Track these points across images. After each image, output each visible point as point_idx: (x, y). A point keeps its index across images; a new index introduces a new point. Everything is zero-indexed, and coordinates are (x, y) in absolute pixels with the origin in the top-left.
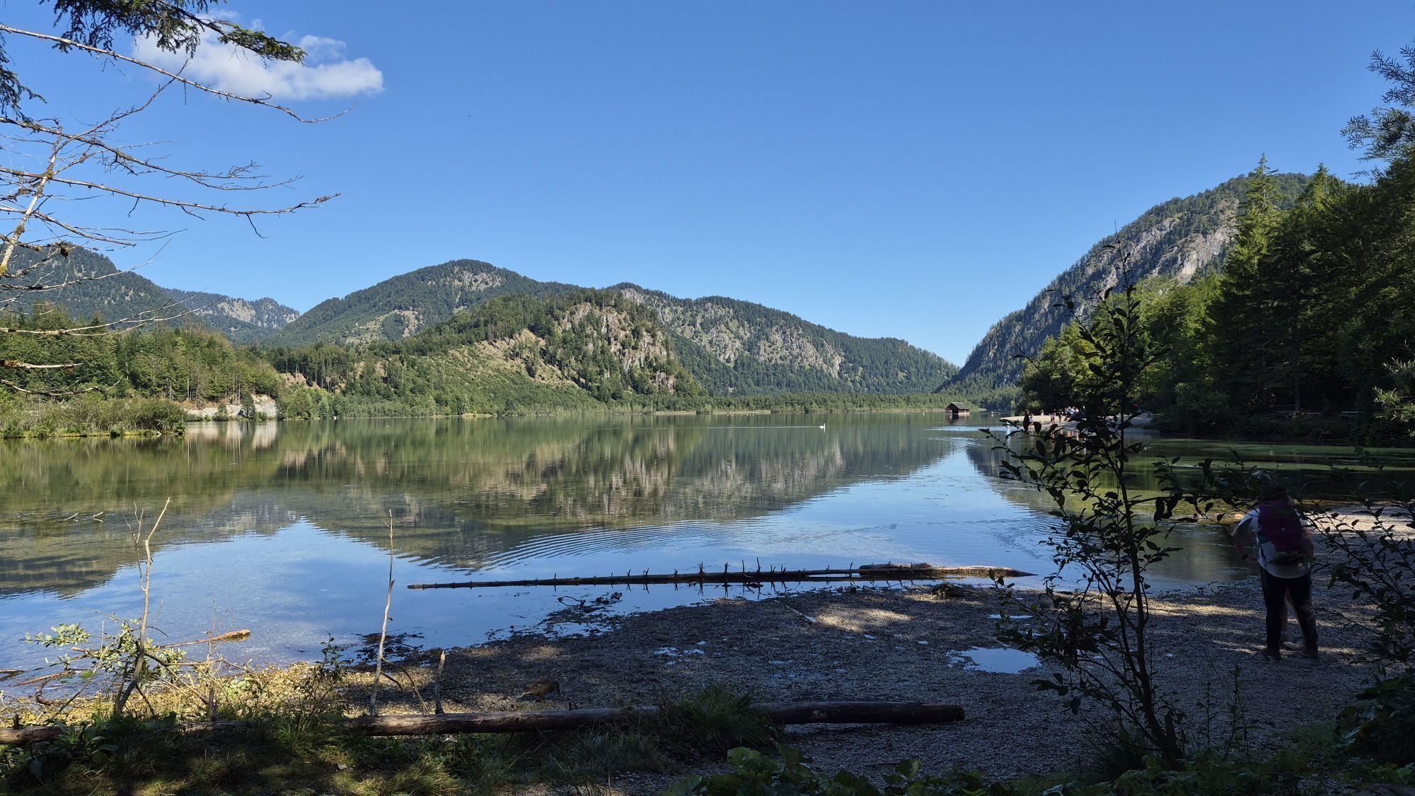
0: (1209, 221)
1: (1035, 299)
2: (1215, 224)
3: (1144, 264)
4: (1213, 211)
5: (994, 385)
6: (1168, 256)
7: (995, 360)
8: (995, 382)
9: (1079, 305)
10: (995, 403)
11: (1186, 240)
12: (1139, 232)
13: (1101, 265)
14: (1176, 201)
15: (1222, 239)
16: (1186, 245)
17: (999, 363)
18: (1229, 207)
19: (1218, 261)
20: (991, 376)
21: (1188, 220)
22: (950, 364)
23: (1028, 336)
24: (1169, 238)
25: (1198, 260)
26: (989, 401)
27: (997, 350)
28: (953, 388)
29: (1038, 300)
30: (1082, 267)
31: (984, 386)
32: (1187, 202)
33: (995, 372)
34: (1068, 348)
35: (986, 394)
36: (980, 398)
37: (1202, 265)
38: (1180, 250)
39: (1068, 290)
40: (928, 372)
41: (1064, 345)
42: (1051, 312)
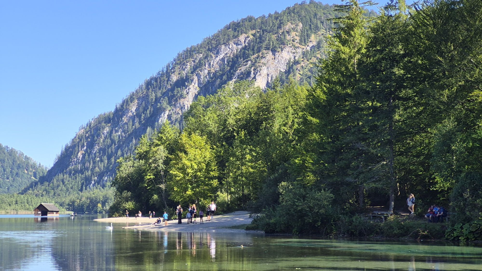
0: (277, 40)
1: (124, 102)
2: (282, 43)
3: (222, 75)
4: (281, 31)
5: (82, 187)
6: (243, 69)
7: (83, 162)
8: (83, 184)
9: (164, 110)
10: (83, 206)
11: (259, 56)
12: (218, 44)
13: (184, 73)
14: (250, 19)
15: (288, 58)
16: (258, 60)
17: (87, 164)
18: (293, 29)
19: (284, 78)
20: (80, 177)
21: (260, 38)
22: (38, 164)
23: (116, 139)
24: (244, 53)
25: (268, 75)
26: (76, 204)
27: (86, 151)
28: (40, 189)
29: (126, 103)
30: (168, 74)
31: (72, 188)
32: (259, 20)
33: (82, 174)
34: (162, 147)
35: (73, 196)
36: (67, 200)
37: (272, 79)
38: (253, 65)
39: (154, 94)
40: (15, 171)
41: (157, 145)
42: (138, 115)
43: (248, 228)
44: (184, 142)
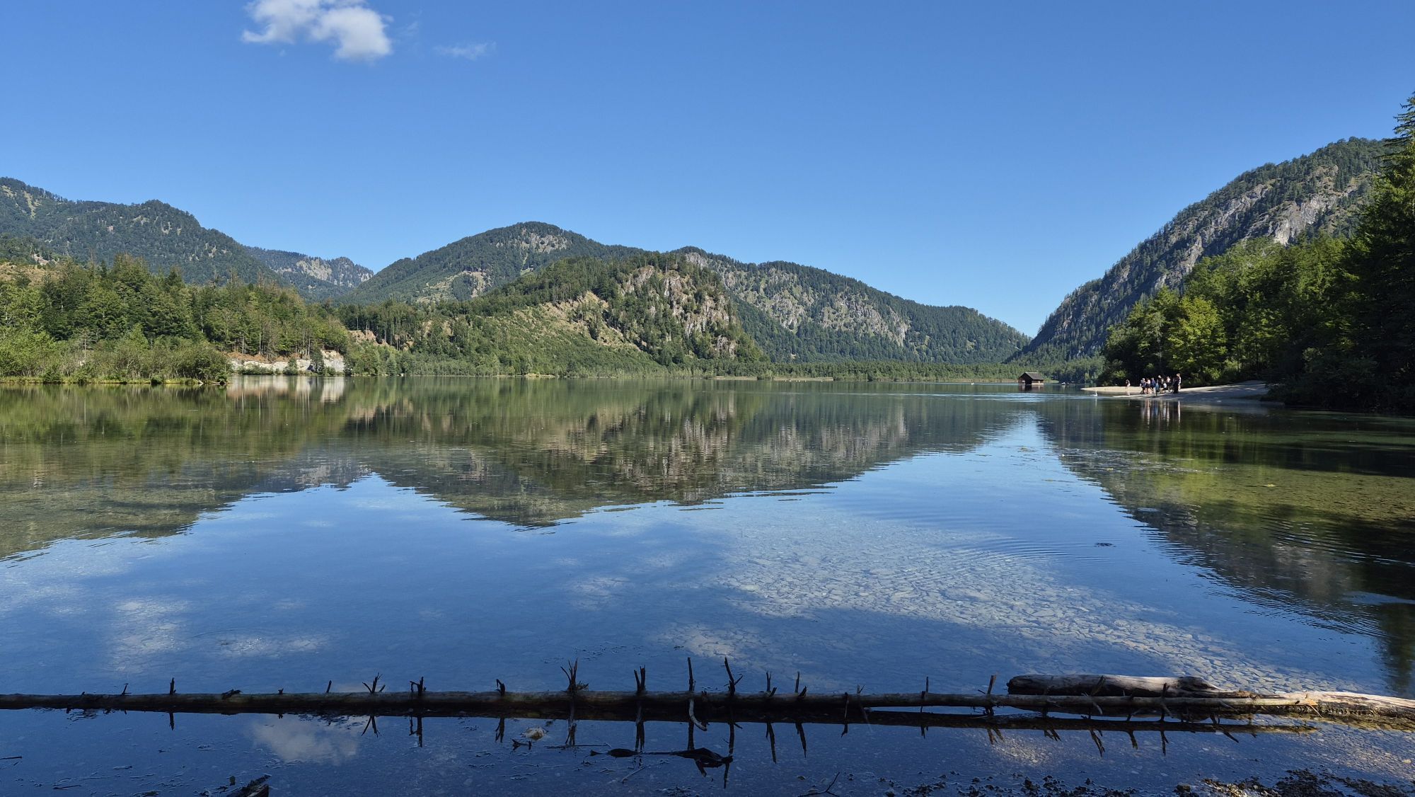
0: (1304, 188)
1: (1114, 268)
2: (1310, 191)
3: (1232, 233)
4: (1308, 178)
5: (1068, 356)
6: (1259, 224)
7: (1069, 331)
8: (1068, 354)
9: (1161, 275)
10: (1069, 375)
11: (1279, 208)
12: (1228, 198)
13: (1185, 233)
14: (1268, 167)
15: (1318, 207)
16: (1278, 213)
17: (1073, 334)
18: (1326, 174)
19: (1312, 231)
20: (1065, 347)
21: (1282, 187)
22: (1021, 335)
23: (1106, 307)
24: (1260, 206)
25: (1291, 229)
26: (1061, 373)
27: (1072, 320)
28: (1024, 358)
29: (1116, 270)
30: (1166, 234)
31: (1057, 357)
32: (1281, 168)
33: (1068, 343)
34: (1158, 314)
35: (1058, 365)
36: (1052, 370)
37: (1295, 234)
38: (1272, 219)
39: (1149, 258)
40: (999, 341)
41: (1153, 311)
42: (1131, 281)
43: (1263, 399)
44: (1185, 307)
